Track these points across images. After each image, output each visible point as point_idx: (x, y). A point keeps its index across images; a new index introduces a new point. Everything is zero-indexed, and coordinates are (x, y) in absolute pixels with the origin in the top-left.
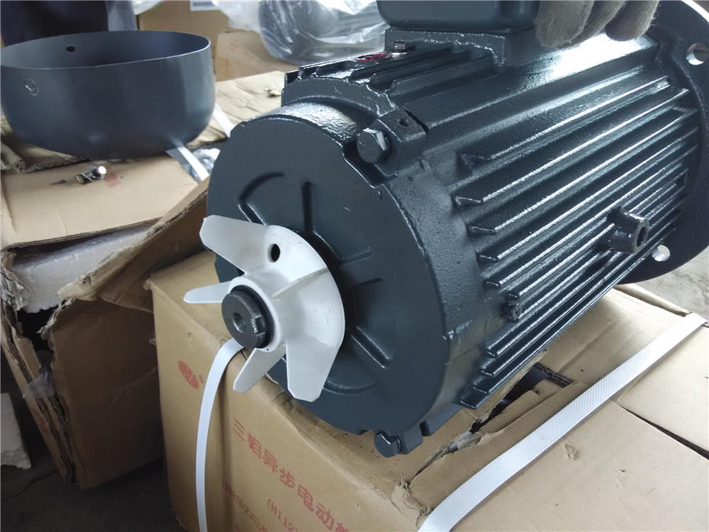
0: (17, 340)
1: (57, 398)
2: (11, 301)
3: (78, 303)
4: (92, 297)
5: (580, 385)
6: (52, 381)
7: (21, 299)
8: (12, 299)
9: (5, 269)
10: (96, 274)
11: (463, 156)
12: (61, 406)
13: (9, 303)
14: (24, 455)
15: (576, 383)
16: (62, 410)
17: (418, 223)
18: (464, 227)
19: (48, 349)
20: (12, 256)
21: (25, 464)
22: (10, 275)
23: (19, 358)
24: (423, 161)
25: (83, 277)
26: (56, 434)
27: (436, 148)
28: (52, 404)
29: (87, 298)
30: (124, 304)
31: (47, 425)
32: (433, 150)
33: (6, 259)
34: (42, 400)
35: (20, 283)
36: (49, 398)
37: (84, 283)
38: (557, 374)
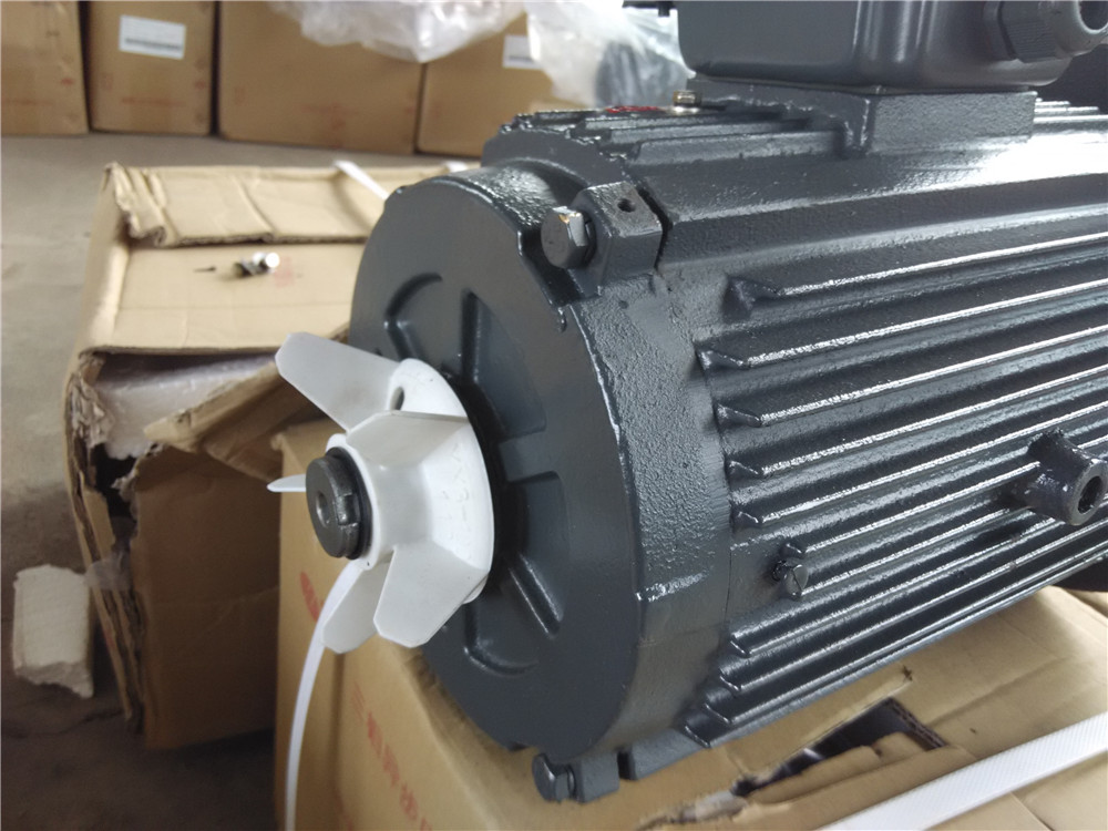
0: (86, 493)
1: (132, 596)
2: (84, 431)
3: (170, 451)
4: (192, 446)
5: (962, 752)
6: (126, 568)
7: (98, 431)
8: (86, 428)
9: (82, 381)
10: (199, 410)
11: (738, 286)
12: (136, 610)
13: (81, 433)
14: (85, 675)
15: (955, 748)
16: (137, 617)
17: (616, 380)
18: (710, 406)
19: (129, 515)
20: (96, 362)
21: (84, 689)
22: (88, 391)
23: (86, 522)
24: (656, 278)
25: (182, 411)
26: (123, 653)
27: (689, 263)
28: (124, 604)
29: (185, 446)
30: (241, 467)
31: (113, 634)
32: (683, 264)
33: (85, 367)
34: (111, 593)
35: (99, 406)
36: (121, 593)
37: (180, 421)
38: (924, 727)
